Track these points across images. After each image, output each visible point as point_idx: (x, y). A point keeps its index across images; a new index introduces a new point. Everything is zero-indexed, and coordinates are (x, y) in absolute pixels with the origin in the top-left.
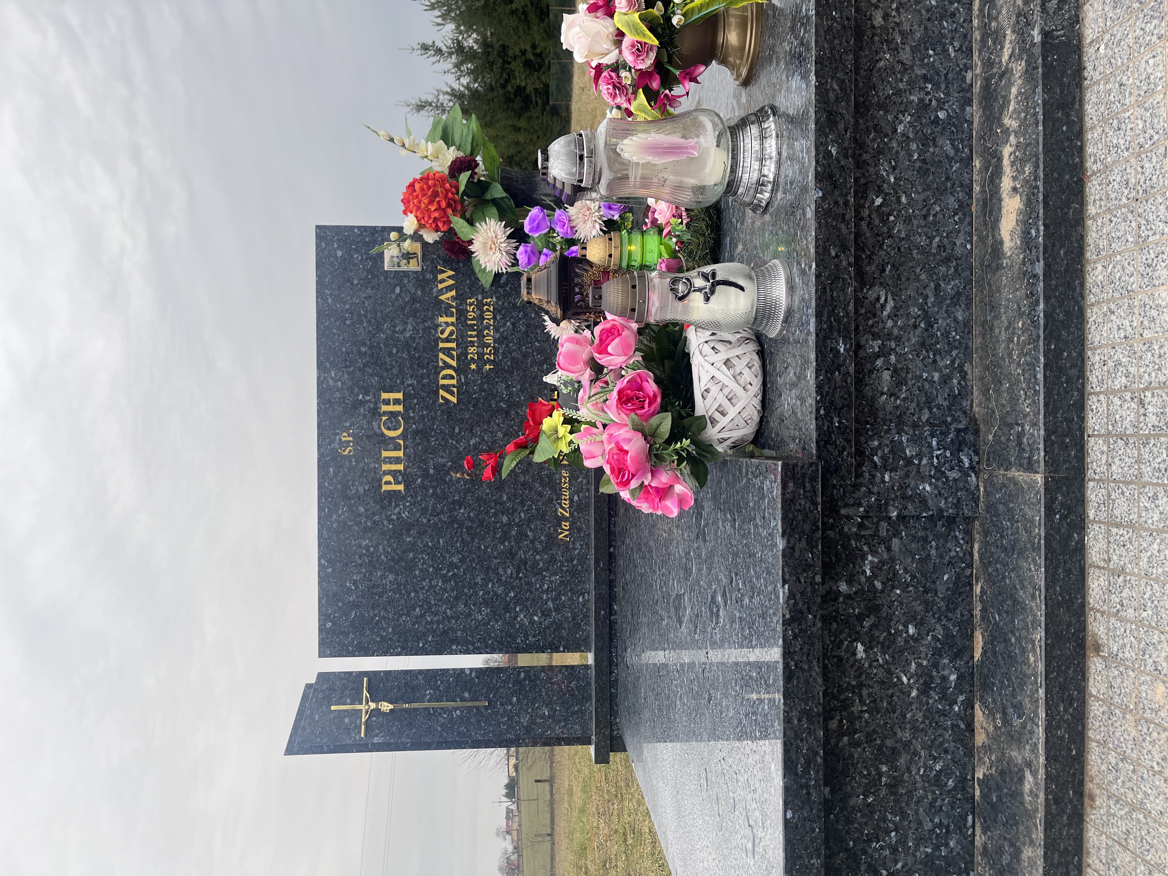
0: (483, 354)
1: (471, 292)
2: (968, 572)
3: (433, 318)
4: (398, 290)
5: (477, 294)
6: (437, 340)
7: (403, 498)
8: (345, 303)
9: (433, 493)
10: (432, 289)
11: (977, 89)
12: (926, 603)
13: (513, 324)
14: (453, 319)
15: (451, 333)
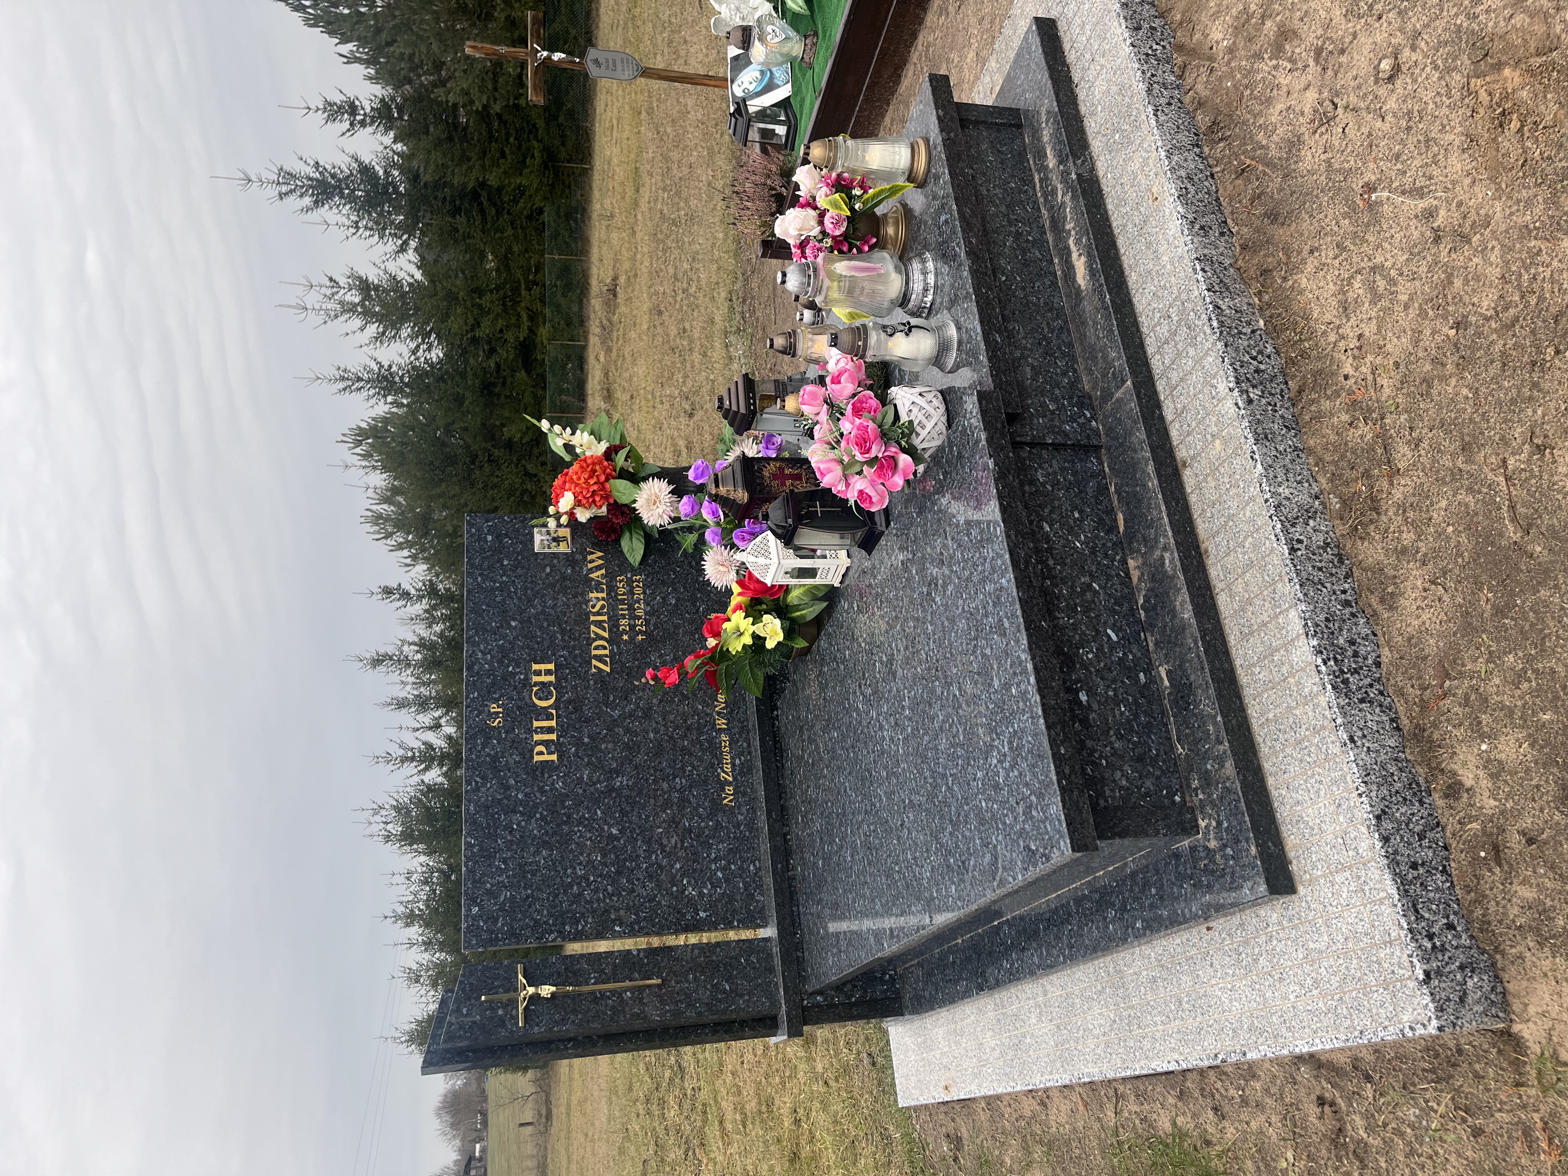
0: (635, 626)
1: (620, 570)
2: (1104, 481)
3: (583, 594)
4: (548, 570)
5: (626, 573)
6: (588, 614)
7: (557, 768)
8: (495, 582)
9: (588, 763)
10: (581, 568)
11: (1047, 225)
12: (1082, 499)
13: (663, 598)
14: (604, 595)
15: (603, 607)
